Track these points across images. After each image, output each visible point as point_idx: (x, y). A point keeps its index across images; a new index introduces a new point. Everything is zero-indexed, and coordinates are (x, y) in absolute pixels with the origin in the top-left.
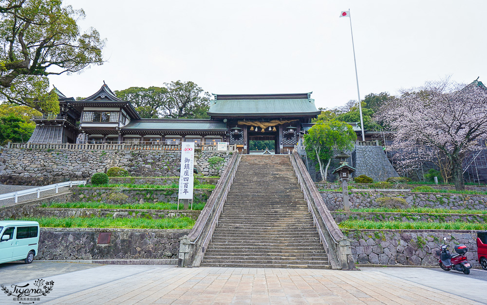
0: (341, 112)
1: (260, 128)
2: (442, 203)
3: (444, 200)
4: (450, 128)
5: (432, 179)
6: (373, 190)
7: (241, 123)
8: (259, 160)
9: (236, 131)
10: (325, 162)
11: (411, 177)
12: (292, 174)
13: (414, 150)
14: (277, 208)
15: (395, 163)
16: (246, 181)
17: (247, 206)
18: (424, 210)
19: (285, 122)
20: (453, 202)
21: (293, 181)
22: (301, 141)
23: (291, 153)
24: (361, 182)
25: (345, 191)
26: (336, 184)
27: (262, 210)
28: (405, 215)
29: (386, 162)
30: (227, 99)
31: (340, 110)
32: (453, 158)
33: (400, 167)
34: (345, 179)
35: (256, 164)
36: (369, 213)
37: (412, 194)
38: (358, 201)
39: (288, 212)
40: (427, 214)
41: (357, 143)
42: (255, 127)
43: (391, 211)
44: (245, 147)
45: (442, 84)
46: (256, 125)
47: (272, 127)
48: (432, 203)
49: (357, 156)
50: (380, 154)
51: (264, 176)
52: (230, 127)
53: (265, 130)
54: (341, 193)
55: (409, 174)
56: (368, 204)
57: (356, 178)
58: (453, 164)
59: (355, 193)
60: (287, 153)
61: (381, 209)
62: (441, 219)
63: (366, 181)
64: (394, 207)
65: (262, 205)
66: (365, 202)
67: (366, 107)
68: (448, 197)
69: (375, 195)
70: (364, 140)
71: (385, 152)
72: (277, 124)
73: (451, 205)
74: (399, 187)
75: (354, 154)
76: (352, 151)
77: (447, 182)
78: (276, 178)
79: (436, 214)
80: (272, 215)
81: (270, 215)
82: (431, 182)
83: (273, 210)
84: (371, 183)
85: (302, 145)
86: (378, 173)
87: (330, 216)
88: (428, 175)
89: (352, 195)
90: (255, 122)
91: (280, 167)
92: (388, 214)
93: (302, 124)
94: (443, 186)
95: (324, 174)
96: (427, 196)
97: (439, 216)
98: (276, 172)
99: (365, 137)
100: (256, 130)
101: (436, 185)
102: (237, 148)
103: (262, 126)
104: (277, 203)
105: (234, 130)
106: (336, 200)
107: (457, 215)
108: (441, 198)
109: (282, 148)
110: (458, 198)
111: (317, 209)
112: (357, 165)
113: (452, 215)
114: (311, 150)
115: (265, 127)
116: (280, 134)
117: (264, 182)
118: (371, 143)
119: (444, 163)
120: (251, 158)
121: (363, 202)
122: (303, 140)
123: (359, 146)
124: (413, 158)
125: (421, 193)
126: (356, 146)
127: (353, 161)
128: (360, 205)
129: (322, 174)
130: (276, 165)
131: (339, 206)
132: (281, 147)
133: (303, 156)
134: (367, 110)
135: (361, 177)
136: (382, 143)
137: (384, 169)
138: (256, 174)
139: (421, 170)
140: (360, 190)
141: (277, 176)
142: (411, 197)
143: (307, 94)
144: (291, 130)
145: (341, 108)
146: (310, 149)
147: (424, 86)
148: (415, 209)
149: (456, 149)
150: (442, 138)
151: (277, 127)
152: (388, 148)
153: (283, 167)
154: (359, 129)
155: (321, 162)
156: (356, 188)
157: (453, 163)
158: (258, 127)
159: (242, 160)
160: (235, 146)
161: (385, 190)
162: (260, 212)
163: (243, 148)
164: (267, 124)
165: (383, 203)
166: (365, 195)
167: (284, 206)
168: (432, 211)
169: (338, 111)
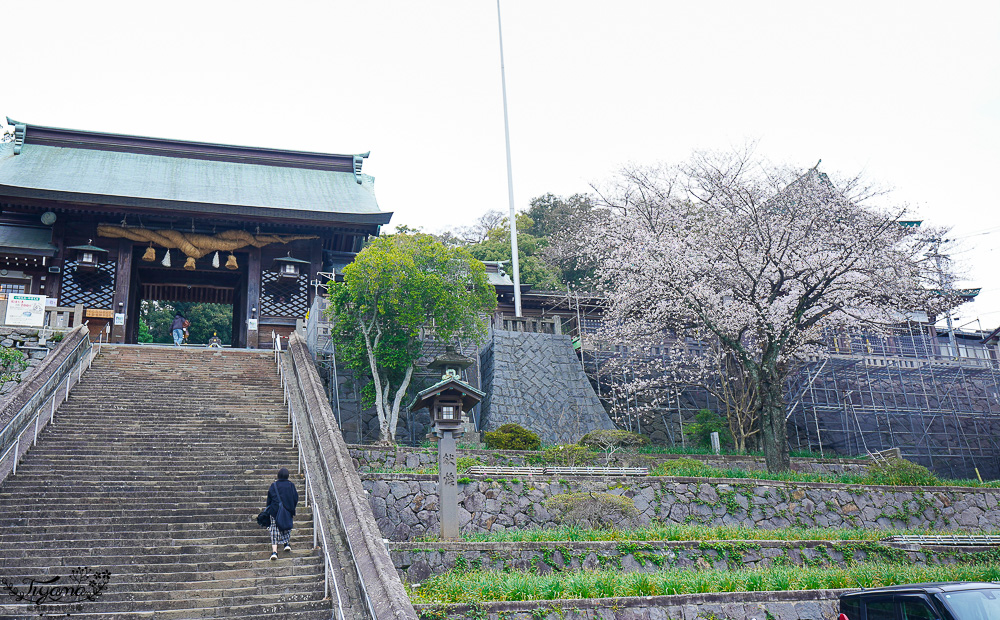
0: (462, 242)
1: (179, 256)
2: (733, 510)
3: (740, 500)
4: (755, 283)
5: (706, 440)
6: (538, 469)
7: (109, 231)
8: (165, 365)
9: (88, 259)
10: (393, 378)
11: (648, 434)
12: (274, 415)
13: (658, 352)
14: (195, 535)
15: (606, 390)
16: (94, 436)
17: (73, 529)
18: (687, 530)
19: (270, 240)
20: (762, 507)
21: (275, 437)
22: (323, 306)
23: (284, 346)
24: (506, 446)
25: (446, 469)
26: (422, 454)
27: (130, 543)
28: (631, 550)
29: (581, 385)
30: (63, 146)
31: (460, 237)
32: (762, 373)
33: (620, 400)
34: (450, 427)
35: (148, 378)
36: (521, 545)
37: (651, 482)
38: (490, 505)
39: (236, 549)
40: (695, 545)
41: (497, 321)
42: (161, 252)
43: (591, 537)
44: (120, 319)
45: (733, 163)
46: (164, 243)
47: (224, 256)
48: (705, 511)
49: (497, 364)
50: (565, 359)
51: (172, 420)
52: (66, 243)
53: (198, 261)
54: (436, 478)
55: (643, 425)
56: (521, 517)
57: (488, 433)
58: (761, 393)
59: (482, 479)
60: (270, 347)
61: (561, 532)
62: (733, 557)
63: (518, 442)
64: (600, 523)
65: (140, 523)
66: (511, 510)
67: (533, 231)
68: (749, 491)
69: (543, 486)
70: (518, 313)
71: (579, 355)
72: (242, 245)
73: (756, 515)
74: (616, 462)
75: (487, 357)
76: (483, 347)
77: (743, 447)
78: (213, 426)
79: (721, 543)
80: (168, 560)
81: (160, 560)
82: (703, 449)
83: (175, 544)
84: (535, 448)
85: (323, 319)
86: (557, 419)
87: (383, 559)
88: (695, 427)
89: (472, 487)
90: (163, 234)
91: (236, 390)
92: (581, 547)
93: (331, 253)
94: (734, 459)
95: (389, 420)
96: (693, 488)
97: (727, 549)
98: (218, 408)
99: (524, 306)
100: (167, 262)
101: (716, 458)
102: (85, 319)
103: (187, 247)
104: (200, 515)
105: (81, 253)
106: (419, 504)
107: (775, 546)
108: (729, 495)
109: (256, 328)
110: (774, 494)
111: (343, 535)
112: (496, 391)
113: (764, 545)
114: (352, 338)
115: (198, 253)
116: (252, 282)
117: (164, 438)
118: (539, 323)
119: (737, 393)
120: (133, 358)
121: (507, 508)
122: (329, 303)
123: (505, 333)
124: (656, 375)
125: (678, 480)
126: (495, 332)
127: (483, 380)
128: (495, 520)
129: (381, 418)
130: (224, 383)
131: (428, 523)
132: (252, 324)
133: (325, 357)
134: (534, 241)
135: (505, 430)
136: (570, 328)
137: (573, 406)
138: (141, 412)
139: (676, 411)
140: (498, 470)
141: (221, 420)
142: (648, 493)
143: (350, 159)
144: (290, 270)
145: (463, 231)
146: (346, 335)
147: (689, 163)
148: (659, 529)
149: (769, 350)
150: (734, 315)
151: (240, 254)
152: (586, 342)
153: (247, 392)
154: (506, 281)
155: (381, 377)
156: (487, 464)
157: (761, 389)
158: (172, 250)
159: (98, 362)
160: (78, 310)
161: (574, 470)
162: (121, 551)
163: (111, 321)
164: (207, 243)
165: (565, 510)
166: (514, 488)
167: (222, 527)
168: (709, 535)
169: (454, 241)
